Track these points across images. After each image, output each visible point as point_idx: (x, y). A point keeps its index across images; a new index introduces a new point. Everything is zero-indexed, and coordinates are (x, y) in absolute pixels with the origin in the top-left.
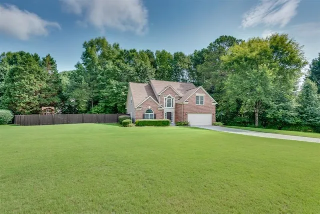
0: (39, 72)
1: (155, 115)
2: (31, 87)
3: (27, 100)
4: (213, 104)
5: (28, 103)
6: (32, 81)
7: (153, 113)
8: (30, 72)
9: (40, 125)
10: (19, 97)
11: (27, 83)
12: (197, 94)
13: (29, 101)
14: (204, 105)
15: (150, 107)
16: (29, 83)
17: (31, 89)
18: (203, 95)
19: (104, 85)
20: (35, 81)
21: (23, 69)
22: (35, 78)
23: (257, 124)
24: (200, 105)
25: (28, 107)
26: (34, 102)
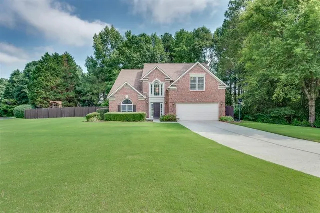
0: (55, 69)
1: (135, 106)
2: (48, 84)
3: (45, 96)
4: (220, 88)
5: (45, 99)
6: (48, 78)
7: (132, 104)
8: (46, 70)
9: (37, 118)
10: (38, 93)
11: (43, 80)
12: (193, 75)
13: (46, 96)
14: (204, 90)
15: (127, 97)
16: (45, 80)
17: (47, 85)
18: (203, 75)
19: (111, 76)
20: (51, 77)
21: (41, 67)
22: (52, 75)
23: (312, 120)
24: (197, 90)
25: (45, 101)
26: (50, 97)
